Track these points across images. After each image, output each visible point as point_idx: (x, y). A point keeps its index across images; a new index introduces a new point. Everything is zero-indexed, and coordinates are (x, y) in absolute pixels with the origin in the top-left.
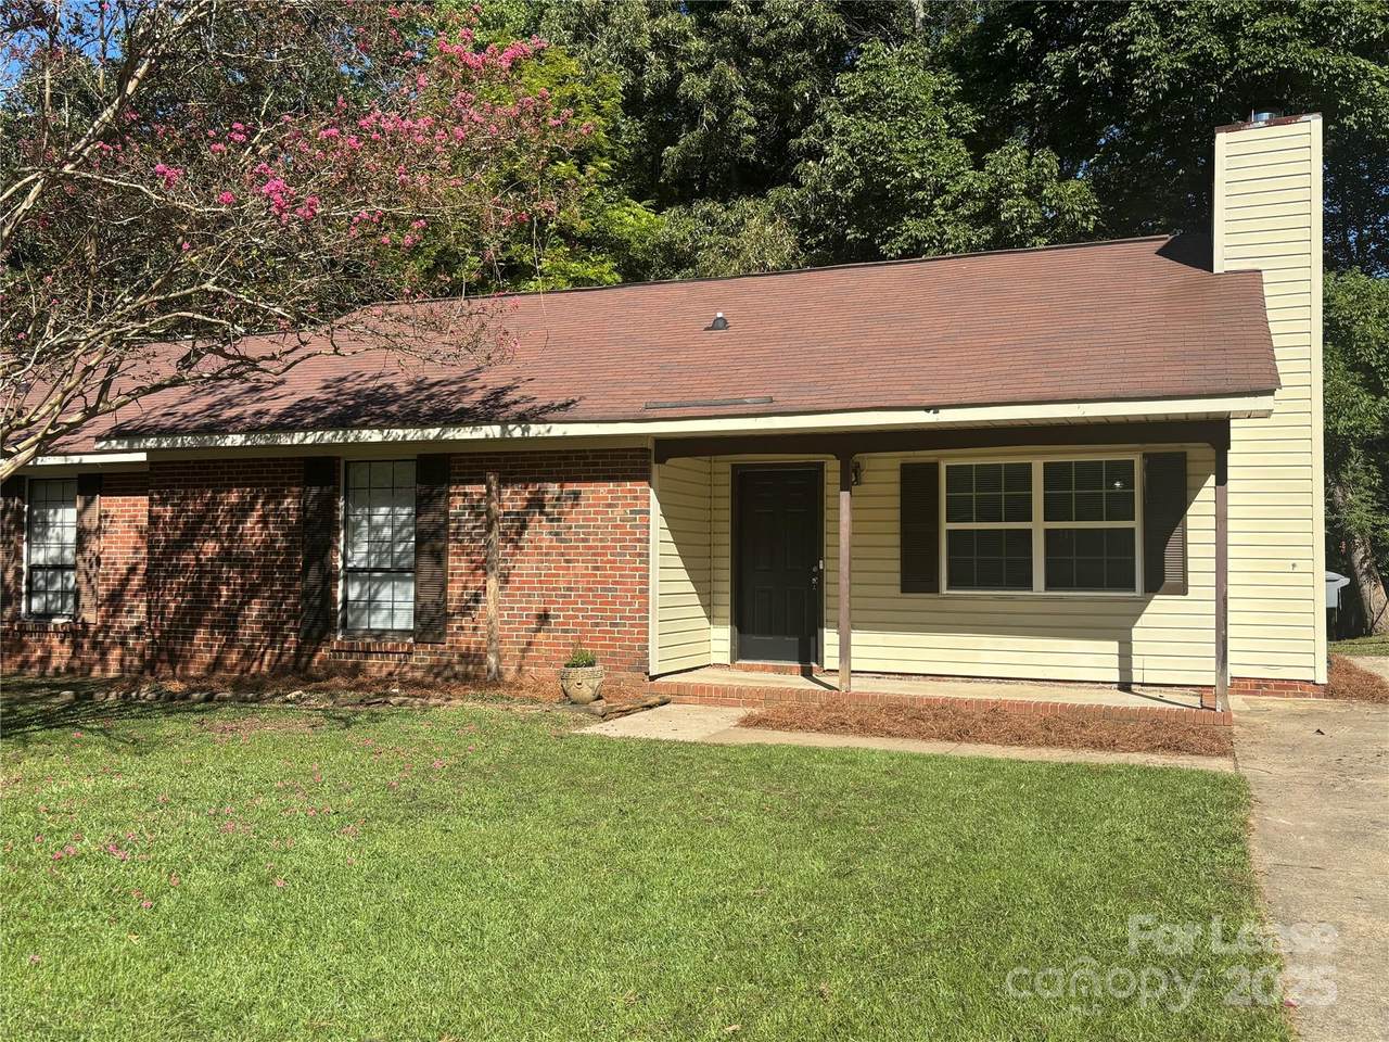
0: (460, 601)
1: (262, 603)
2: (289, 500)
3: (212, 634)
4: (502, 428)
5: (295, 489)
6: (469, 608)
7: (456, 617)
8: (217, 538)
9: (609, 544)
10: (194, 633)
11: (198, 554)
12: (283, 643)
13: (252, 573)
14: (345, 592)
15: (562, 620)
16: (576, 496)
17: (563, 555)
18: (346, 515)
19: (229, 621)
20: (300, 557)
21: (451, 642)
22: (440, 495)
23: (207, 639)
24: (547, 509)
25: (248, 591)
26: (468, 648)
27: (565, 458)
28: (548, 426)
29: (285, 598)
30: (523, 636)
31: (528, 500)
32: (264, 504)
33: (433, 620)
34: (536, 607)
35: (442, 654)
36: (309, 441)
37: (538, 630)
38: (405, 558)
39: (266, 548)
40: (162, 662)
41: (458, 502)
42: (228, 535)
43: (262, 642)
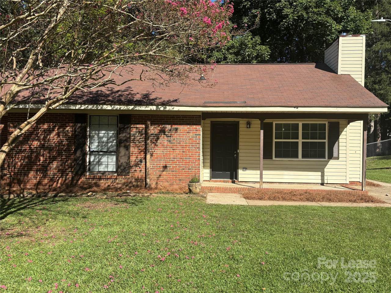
0: (135, 162)
1: (57, 163)
2: (69, 128)
3: (37, 173)
4: (156, 107)
5: (71, 124)
6: (138, 164)
7: (133, 167)
8: (38, 140)
9: (188, 144)
10: (29, 173)
11: (31, 145)
12: (66, 176)
13: (53, 152)
14: (90, 159)
15: (171, 168)
16: (176, 129)
17: (172, 147)
18: (90, 133)
19: (44, 169)
20: (73, 147)
21: (132, 175)
22: (128, 128)
23: (35, 175)
24: (166, 133)
25: (52, 158)
26: (138, 177)
27: (173, 117)
28: (173, 107)
29: (67, 161)
30: (158, 173)
31: (160, 130)
32: (58, 129)
33: (125, 168)
34: (162, 164)
35: (128, 179)
36: (82, 108)
37: (163, 171)
38: (112, 148)
39: (59, 144)
40: (15, 183)
41: (134, 130)
42: (43, 139)
43: (58, 176)
